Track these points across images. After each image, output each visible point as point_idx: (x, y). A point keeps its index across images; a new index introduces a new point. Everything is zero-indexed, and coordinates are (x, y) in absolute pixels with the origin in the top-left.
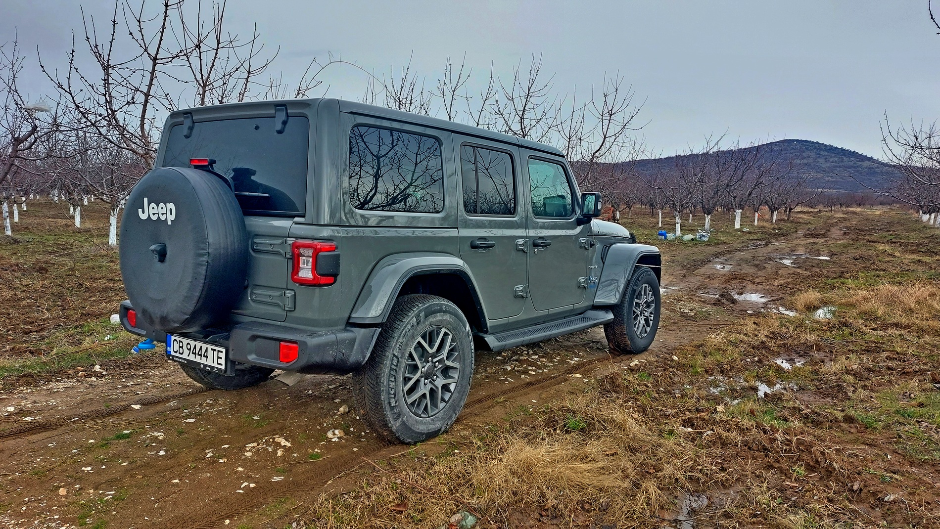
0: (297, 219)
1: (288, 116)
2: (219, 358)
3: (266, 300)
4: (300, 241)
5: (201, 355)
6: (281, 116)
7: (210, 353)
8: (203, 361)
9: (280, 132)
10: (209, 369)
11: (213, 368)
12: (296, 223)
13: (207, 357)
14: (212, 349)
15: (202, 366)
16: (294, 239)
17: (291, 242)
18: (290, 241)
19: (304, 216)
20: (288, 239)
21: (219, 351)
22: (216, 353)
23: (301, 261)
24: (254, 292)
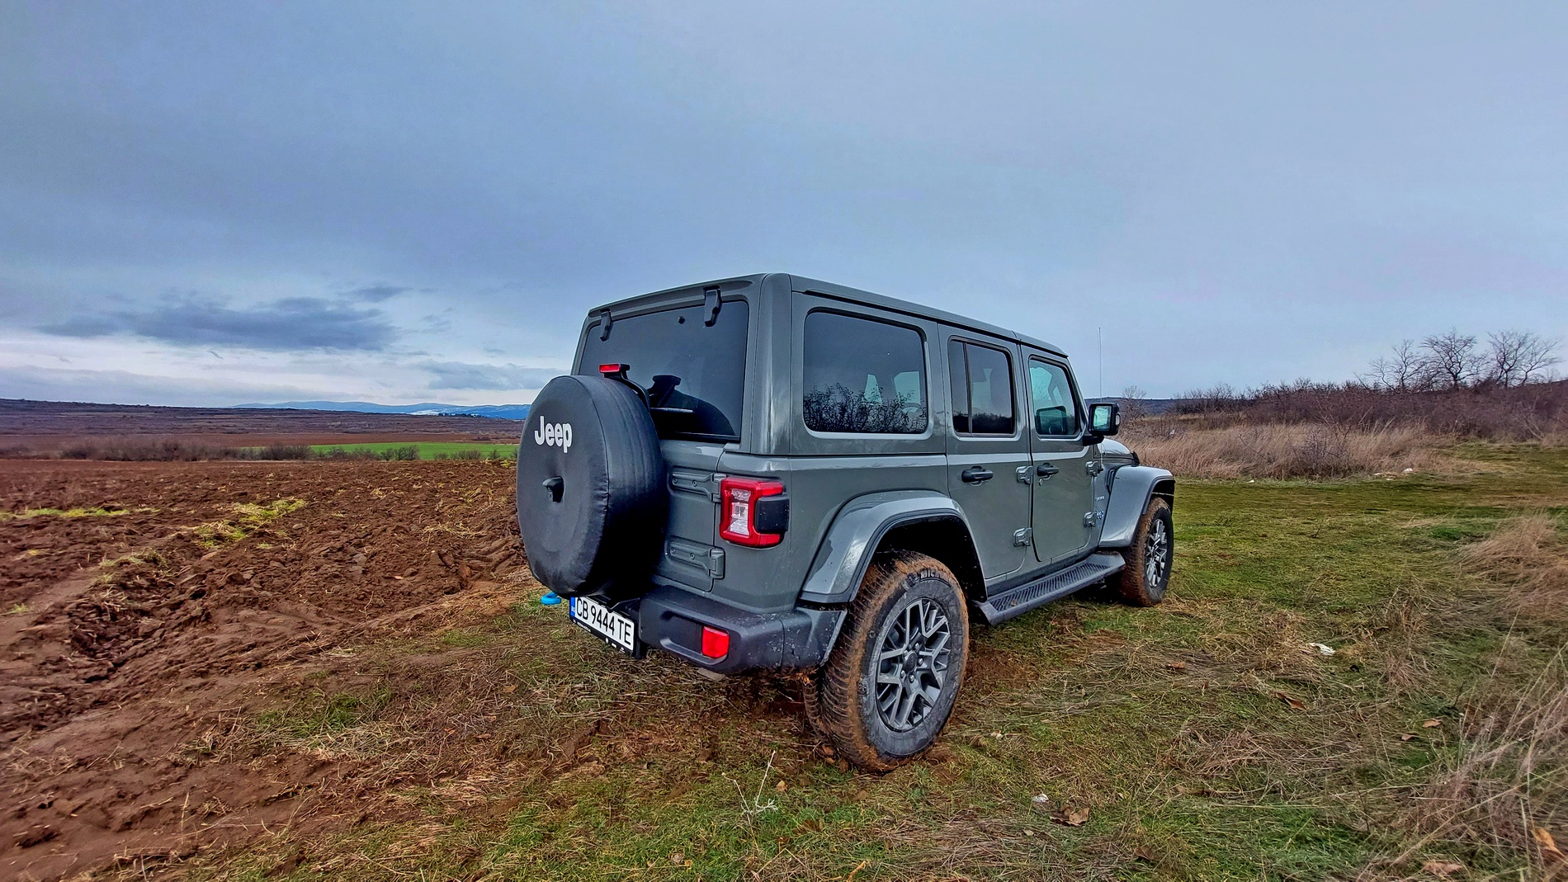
0: (729, 446)
1: (721, 301)
2: (626, 633)
3: (685, 559)
4: (732, 480)
5: (606, 625)
6: (713, 302)
7: (617, 624)
8: (609, 633)
9: (709, 324)
10: (615, 646)
11: (619, 646)
12: (728, 452)
13: (613, 629)
14: (619, 620)
15: (607, 640)
16: (725, 475)
17: (720, 480)
18: (719, 478)
19: (738, 442)
20: (716, 475)
21: (627, 625)
22: (623, 626)
23: (734, 509)
24: (673, 545)
